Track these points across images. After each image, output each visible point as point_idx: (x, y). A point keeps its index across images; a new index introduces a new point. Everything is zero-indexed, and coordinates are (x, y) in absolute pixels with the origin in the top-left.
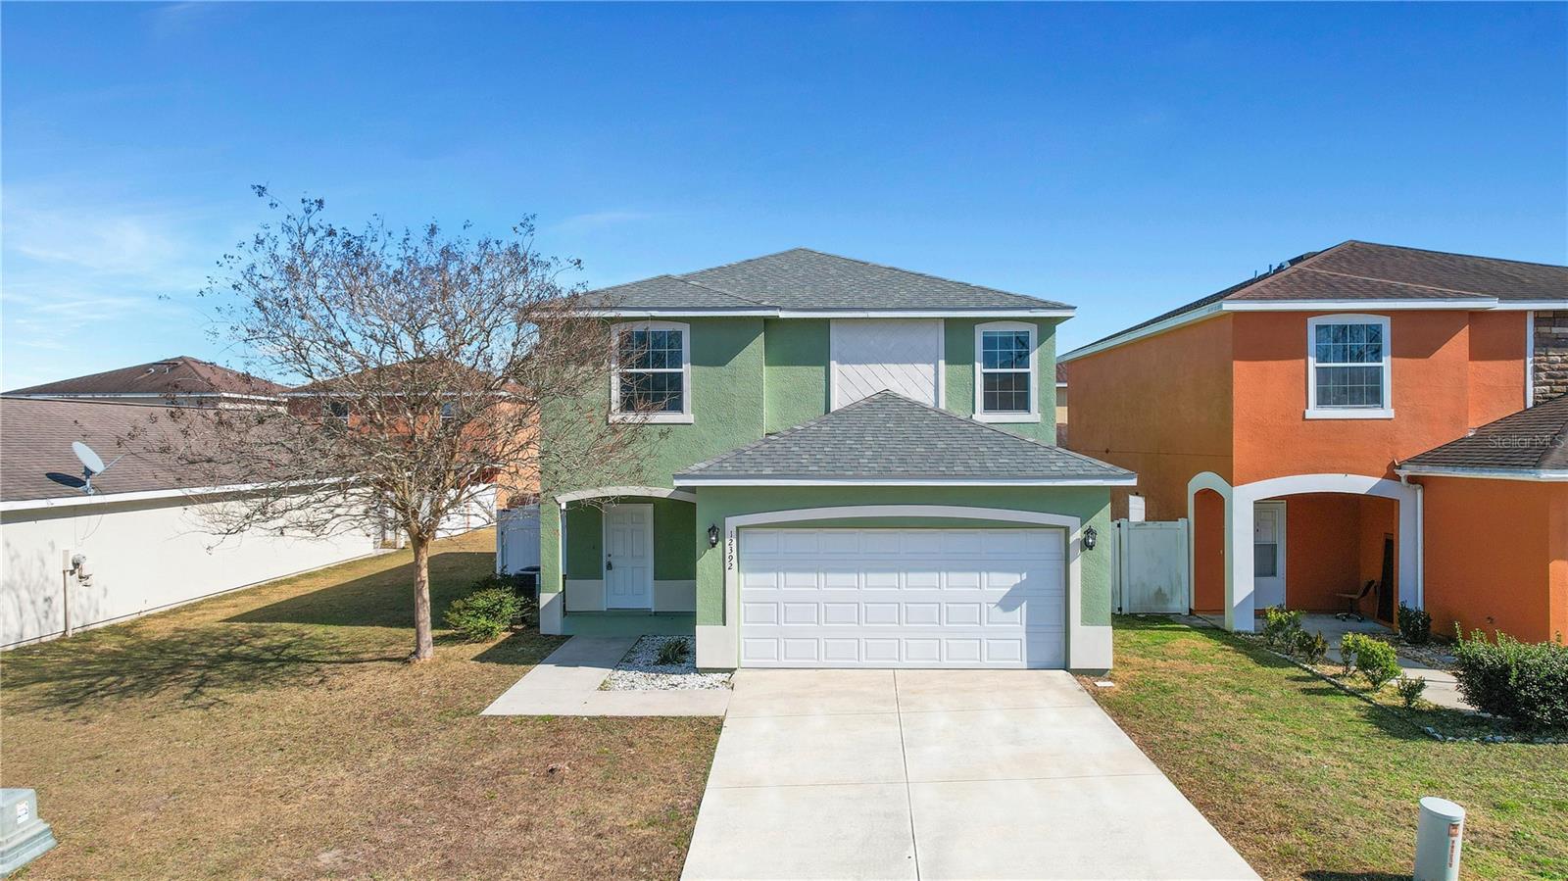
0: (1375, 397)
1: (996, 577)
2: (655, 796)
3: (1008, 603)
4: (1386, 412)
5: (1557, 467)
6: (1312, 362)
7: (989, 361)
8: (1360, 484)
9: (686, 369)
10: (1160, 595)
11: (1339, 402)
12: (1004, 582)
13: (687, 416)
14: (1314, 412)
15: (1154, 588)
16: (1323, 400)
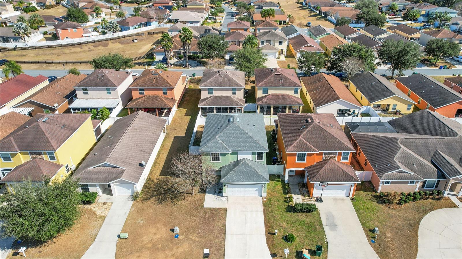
0: (304, 160)
1: (255, 188)
2: (222, 222)
3: (256, 190)
4: (305, 162)
5: (312, 182)
6: (297, 157)
7: (258, 155)
8: (302, 169)
9: (220, 157)
10: (280, 173)
11: (300, 161)
12: (256, 189)
13: (220, 162)
14: (297, 162)
15: (279, 172)
16: (298, 160)
